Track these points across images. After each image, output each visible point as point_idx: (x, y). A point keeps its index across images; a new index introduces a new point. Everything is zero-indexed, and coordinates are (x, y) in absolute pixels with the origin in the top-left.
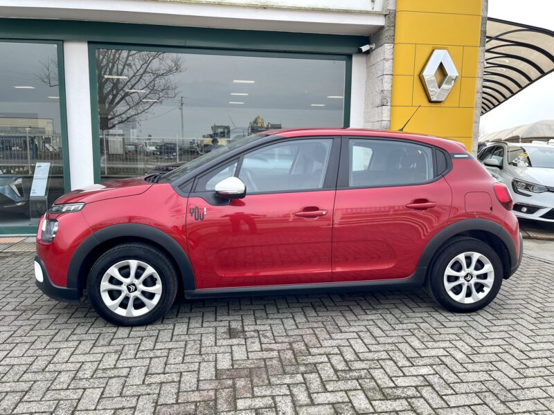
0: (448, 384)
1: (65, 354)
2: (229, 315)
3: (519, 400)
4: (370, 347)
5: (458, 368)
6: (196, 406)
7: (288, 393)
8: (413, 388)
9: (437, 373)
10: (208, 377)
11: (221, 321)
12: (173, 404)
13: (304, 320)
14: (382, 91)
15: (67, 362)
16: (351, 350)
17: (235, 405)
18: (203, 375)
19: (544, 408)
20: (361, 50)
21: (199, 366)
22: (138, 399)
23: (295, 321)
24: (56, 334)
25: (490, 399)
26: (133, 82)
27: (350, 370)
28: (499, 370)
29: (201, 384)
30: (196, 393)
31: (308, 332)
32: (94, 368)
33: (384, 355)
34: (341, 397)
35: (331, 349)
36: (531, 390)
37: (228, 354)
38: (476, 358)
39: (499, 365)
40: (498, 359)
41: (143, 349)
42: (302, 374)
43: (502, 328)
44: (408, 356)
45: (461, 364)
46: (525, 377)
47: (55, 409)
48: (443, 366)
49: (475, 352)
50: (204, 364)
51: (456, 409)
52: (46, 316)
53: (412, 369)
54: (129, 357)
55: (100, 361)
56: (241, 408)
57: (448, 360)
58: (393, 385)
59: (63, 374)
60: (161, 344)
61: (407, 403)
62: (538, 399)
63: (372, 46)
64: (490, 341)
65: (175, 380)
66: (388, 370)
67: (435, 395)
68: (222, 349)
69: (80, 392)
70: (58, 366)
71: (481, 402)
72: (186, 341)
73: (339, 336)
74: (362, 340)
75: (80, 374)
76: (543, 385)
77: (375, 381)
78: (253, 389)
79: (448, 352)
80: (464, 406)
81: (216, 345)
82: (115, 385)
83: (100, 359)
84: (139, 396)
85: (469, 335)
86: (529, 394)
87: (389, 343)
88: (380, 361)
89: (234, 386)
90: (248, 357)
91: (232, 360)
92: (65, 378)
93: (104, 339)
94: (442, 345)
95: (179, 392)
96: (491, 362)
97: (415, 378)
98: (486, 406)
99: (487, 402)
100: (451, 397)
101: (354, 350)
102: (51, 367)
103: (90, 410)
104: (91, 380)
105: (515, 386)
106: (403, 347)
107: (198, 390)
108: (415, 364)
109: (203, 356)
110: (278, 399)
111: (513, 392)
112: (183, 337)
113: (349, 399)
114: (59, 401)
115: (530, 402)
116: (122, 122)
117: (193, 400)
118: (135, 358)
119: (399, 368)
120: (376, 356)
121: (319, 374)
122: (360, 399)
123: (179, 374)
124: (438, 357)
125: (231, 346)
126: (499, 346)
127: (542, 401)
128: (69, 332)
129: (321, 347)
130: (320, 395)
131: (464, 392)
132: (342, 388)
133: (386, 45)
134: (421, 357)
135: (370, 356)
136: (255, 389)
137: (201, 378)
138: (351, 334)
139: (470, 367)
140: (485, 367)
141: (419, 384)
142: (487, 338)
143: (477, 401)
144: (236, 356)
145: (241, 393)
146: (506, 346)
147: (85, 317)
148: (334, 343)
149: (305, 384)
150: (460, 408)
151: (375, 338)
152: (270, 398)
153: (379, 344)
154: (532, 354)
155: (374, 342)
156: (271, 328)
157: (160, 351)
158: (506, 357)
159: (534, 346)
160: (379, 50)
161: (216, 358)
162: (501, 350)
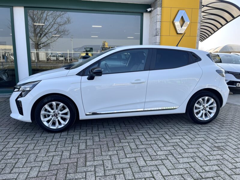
0: (180, 154)
1: (11, 144)
2: (86, 127)
3: (210, 160)
4: (147, 139)
5: (184, 147)
6: (68, 165)
7: (109, 159)
8: (165, 155)
9: (175, 149)
10: (75, 153)
11: (83, 129)
12: (58, 164)
13: (119, 128)
14: (156, 29)
15: (12, 147)
16: (139, 140)
17: (86, 164)
18: (73, 152)
19: (221, 163)
20: (147, 10)
21: (71, 148)
22: (42, 163)
23: (115, 129)
24: (8, 136)
25: (198, 160)
26: (49, 27)
27: (138, 148)
28: (202, 147)
29: (71, 156)
30: (69, 160)
31: (121, 133)
32: (24, 150)
33: (153, 142)
34: (132, 160)
35: (130, 140)
36: (216, 156)
37: (85, 143)
38: (193, 143)
39: (202, 145)
40: (202, 143)
41: (47, 141)
42: (117, 151)
43: (205, 130)
44: (163, 142)
45: (186, 145)
46: (214, 151)
47: (4, 167)
48: (178, 146)
49: (193, 140)
50: (73, 148)
51: (182, 164)
52: (5, 128)
53: (164, 148)
54: (40, 145)
55: (27, 147)
56: (88, 165)
57: (180, 144)
58: (156, 154)
59: (10, 152)
60: (55, 139)
61: (161, 162)
62: (219, 160)
63: (152, 9)
64: (199, 135)
65: (60, 154)
66: (154, 148)
67: (174, 158)
68: (82, 141)
69: (17, 160)
70: (8, 149)
71: (193, 161)
72: (66, 138)
73: (134, 134)
74: (144, 136)
75: (17, 153)
76: (221, 153)
77: (148, 153)
78: (94, 157)
79: (181, 140)
80: (186, 162)
81: (79, 139)
82: (33, 157)
83: (27, 146)
84: (43, 161)
85: (191, 133)
86: (215, 158)
87: (155, 137)
88: (151, 145)
89: (86, 157)
90: (93, 144)
91: (86, 146)
92: (10, 154)
93: (29, 138)
94: (179, 137)
95: (61, 159)
96: (199, 144)
97: (166, 152)
98: (196, 163)
99: (196, 161)
100: (180, 159)
101: (140, 140)
102: (5, 150)
103: (20, 168)
104: (22, 155)
105: (209, 154)
106: (162, 139)
107: (70, 158)
108: (166, 145)
109: (74, 144)
110: (105, 161)
111: (208, 157)
112: (65, 136)
113: (136, 161)
114: (7, 164)
115: (215, 161)
116: (44, 46)
117: (67, 162)
118: (43, 145)
119: (159, 147)
120: (149, 143)
121: (124, 151)
122: (141, 161)
123: (62, 152)
124: (176, 142)
125: (86, 140)
126: (203, 137)
127: (220, 160)
128: (14, 135)
129: (126, 139)
130: (123, 159)
131: (186, 157)
132: (134, 156)
133: (158, 8)
134: (169, 143)
135: (147, 142)
136: (95, 157)
137: (72, 153)
138: (140, 134)
139: (190, 146)
140: (196, 146)
141: (167, 154)
142: (198, 134)
143: (192, 160)
144: (88, 144)
145: (89, 159)
146: (206, 138)
147: (22, 128)
148: (132, 137)
149: (117, 155)
150: (185, 164)
151: (150, 135)
152: (101, 161)
153: (151, 137)
154: (217, 141)
155: (149, 137)
156: (105, 132)
157: (54, 142)
158: (206, 142)
159: (219, 138)
160: (155, 10)
161: (79, 145)
162: (204, 139)
